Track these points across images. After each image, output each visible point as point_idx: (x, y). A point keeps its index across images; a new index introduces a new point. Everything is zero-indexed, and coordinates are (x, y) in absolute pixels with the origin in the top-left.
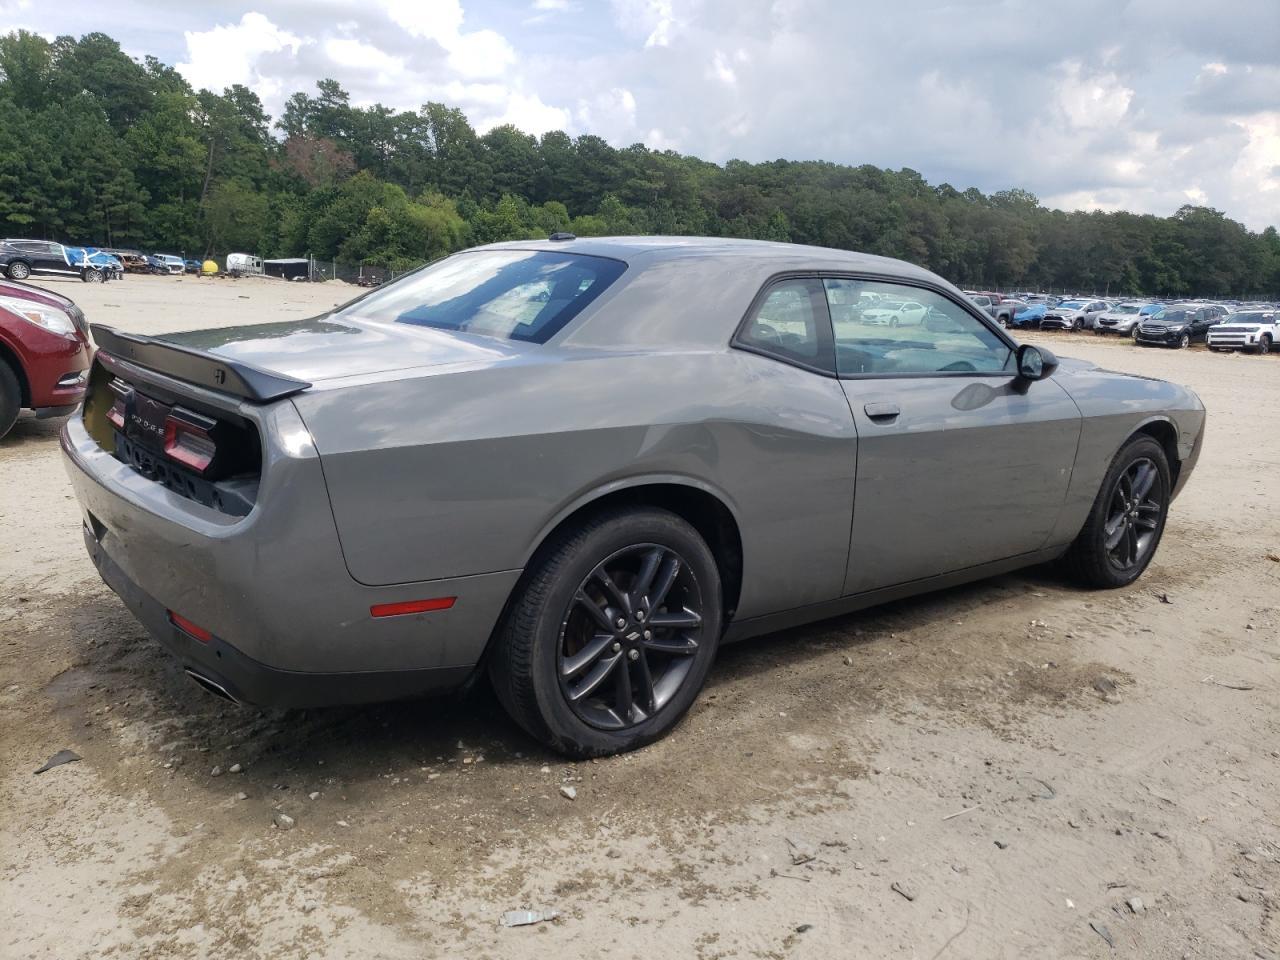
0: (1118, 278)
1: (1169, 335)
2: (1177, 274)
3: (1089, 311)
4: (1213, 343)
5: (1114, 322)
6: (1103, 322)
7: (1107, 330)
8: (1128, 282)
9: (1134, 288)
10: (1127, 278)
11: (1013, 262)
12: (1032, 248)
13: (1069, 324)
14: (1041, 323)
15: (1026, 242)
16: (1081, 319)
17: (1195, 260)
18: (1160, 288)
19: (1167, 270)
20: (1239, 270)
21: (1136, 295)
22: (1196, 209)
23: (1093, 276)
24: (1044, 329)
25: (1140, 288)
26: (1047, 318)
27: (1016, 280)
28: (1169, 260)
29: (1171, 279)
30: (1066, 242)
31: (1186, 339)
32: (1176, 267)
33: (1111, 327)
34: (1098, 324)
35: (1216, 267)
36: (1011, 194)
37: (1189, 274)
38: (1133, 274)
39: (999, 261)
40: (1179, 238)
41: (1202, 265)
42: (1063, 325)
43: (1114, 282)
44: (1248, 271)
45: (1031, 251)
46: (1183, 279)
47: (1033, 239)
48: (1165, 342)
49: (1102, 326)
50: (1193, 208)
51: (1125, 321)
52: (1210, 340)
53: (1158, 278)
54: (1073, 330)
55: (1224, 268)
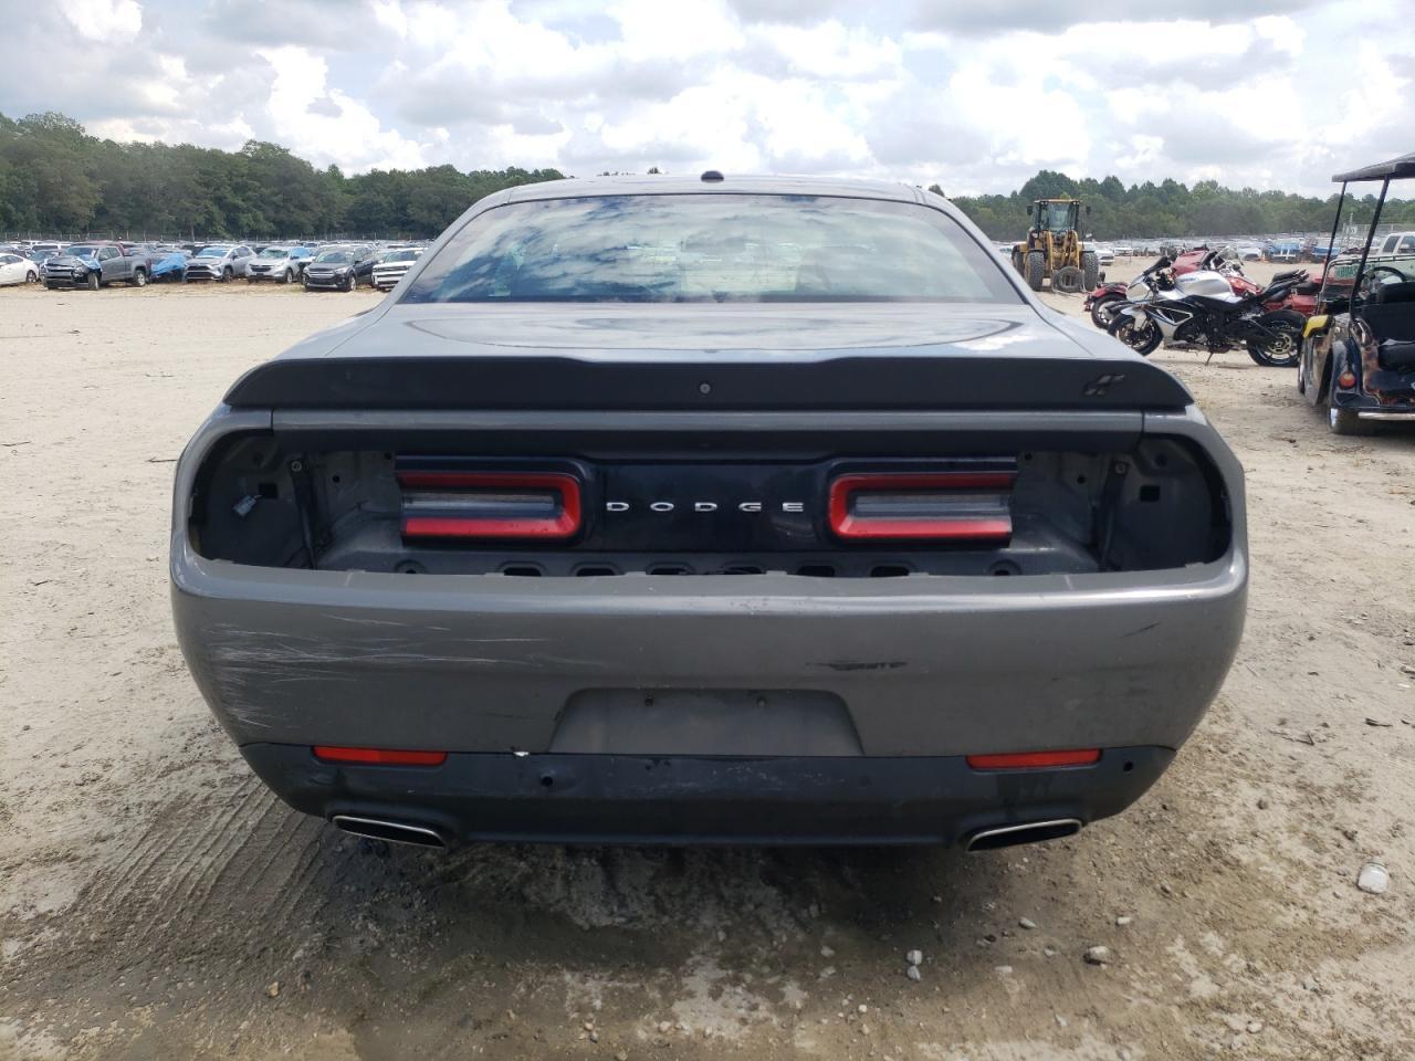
0: (201, 219)
1: (337, 278)
2: (260, 215)
3: (234, 257)
4: (380, 283)
5: (267, 268)
6: (255, 268)
7: (260, 277)
8: (212, 225)
9: (222, 231)
10: (210, 221)
11: (73, 203)
12: (92, 185)
13: (218, 274)
14: (185, 274)
15: (85, 179)
16: (228, 267)
17: (274, 199)
18: (246, 230)
19: (250, 211)
20: (317, 209)
21: (224, 238)
22: (262, 145)
23: (173, 218)
24: (190, 282)
25: (227, 230)
26: (191, 268)
27: (83, 225)
28: (249, 199)
29: (256, 220)
30: (131, 180)
31: (353, 282)
32: (259, 208)
33: (266, 273)
34: (250, 272)
35: (296, 207)
36: (46, 117)
37: (271, 213)
38: (215, 215)
39: (55, 203)
40: (253, 176)
41: (282, 204)
42: (211, 275)
43: (199, 225)
44: (324, 210)
45: (92, 191)
46: (267, 219)
47: (91, 175)
48: (335, 286)
49: (255, 273)
50: (259, 144)
51: (279, 266)
52: (377, 280)
53: (243, 219)
54: (222, 280)
55: (303, 207)
